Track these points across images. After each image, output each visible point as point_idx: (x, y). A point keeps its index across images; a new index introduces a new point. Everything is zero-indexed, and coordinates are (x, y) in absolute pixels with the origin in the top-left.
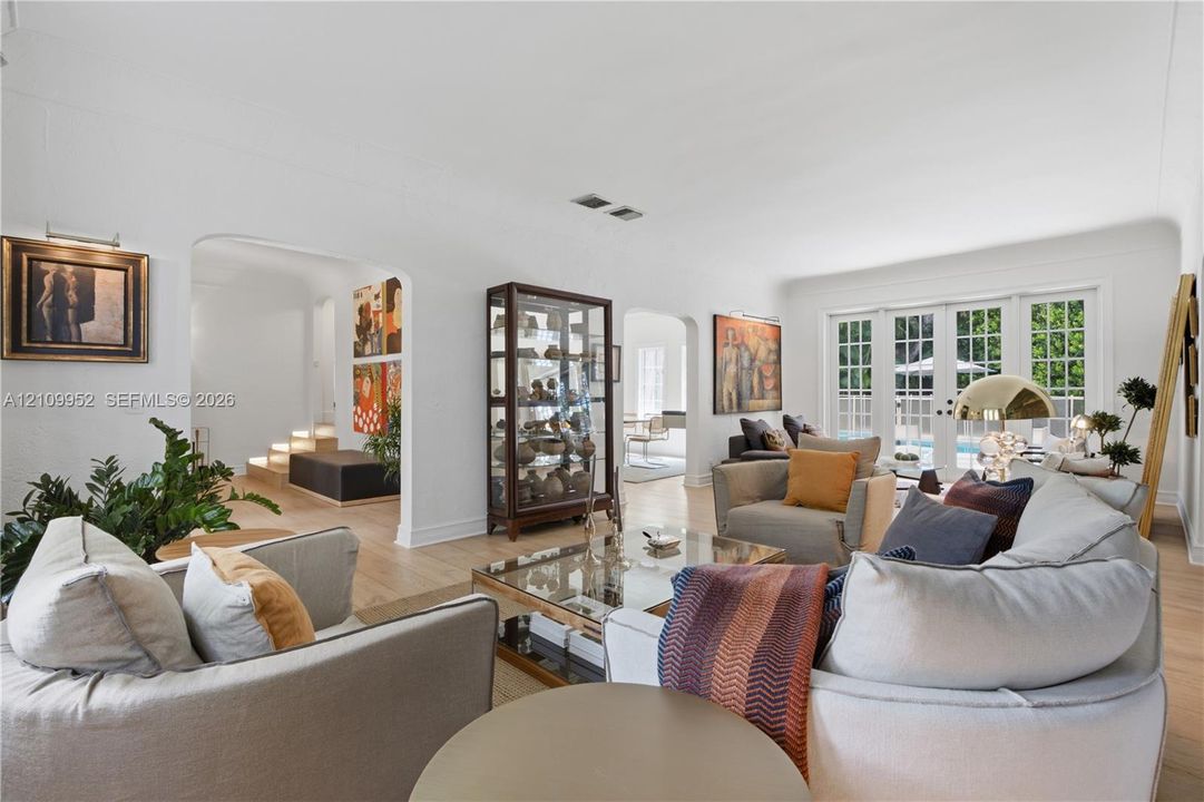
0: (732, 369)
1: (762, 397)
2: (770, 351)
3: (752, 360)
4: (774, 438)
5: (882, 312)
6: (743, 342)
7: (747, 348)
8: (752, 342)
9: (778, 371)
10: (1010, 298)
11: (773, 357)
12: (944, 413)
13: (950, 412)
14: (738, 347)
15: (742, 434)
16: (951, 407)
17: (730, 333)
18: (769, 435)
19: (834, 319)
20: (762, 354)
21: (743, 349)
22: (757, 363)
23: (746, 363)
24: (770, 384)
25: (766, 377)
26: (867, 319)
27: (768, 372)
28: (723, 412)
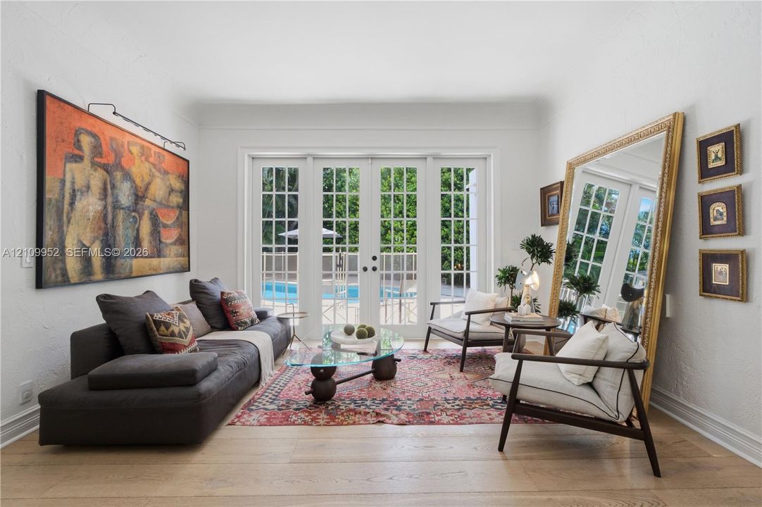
0: (90, 205)
1: (158, 253)
2: (172, 191)
3: (139, 197)
4: (167, 325)
5: (310, 160)
6: (119, 166)
7: (127, 176)
8: (140, 170)
9: (185, 220)
10: (426, 158)
11: (176, 199)
12: (370, 269)
13: (374, 269)
14: (106, 168)
15: (104, 322)
16: (377, 264)
17: (86, 141)
18: (158, 323)
19: (256, 162)
20: (158, 189)
21: (118, 175)
22: (148, 202)
23: (125, 198)
24: (170, 236)
25: (165, 226)
26: (293, 166)
27: (169, 218)
28: (65, 282)
